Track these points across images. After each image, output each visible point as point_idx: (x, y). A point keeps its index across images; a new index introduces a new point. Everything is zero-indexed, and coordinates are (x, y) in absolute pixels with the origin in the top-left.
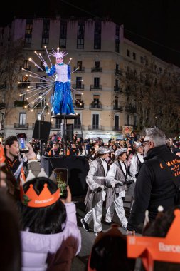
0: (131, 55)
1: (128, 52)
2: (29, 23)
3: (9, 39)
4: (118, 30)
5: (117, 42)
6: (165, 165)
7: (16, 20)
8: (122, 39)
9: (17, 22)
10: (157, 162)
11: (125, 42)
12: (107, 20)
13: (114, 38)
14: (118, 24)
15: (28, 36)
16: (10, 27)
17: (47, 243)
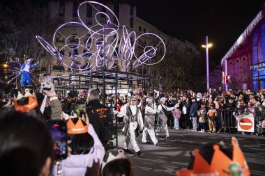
0: (142, 30)
1: (140, 28)
2: (62, 4)
3: (46, 18)
4: (132, 11)
5: (132, 20)
6: (95, 111)
7: (52, 3)
8: (135, 18)
9: (52, 4)
10: (91, 109)
11: (137, 20)
12: (124, 3)
13: (129, 17)
14: (132, 6)
15: (62, 15)
16: (47, 7)
17: (82, 162)
